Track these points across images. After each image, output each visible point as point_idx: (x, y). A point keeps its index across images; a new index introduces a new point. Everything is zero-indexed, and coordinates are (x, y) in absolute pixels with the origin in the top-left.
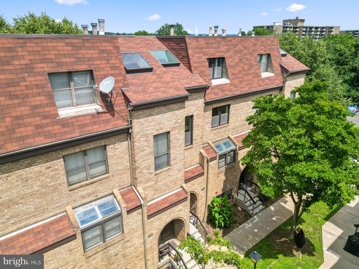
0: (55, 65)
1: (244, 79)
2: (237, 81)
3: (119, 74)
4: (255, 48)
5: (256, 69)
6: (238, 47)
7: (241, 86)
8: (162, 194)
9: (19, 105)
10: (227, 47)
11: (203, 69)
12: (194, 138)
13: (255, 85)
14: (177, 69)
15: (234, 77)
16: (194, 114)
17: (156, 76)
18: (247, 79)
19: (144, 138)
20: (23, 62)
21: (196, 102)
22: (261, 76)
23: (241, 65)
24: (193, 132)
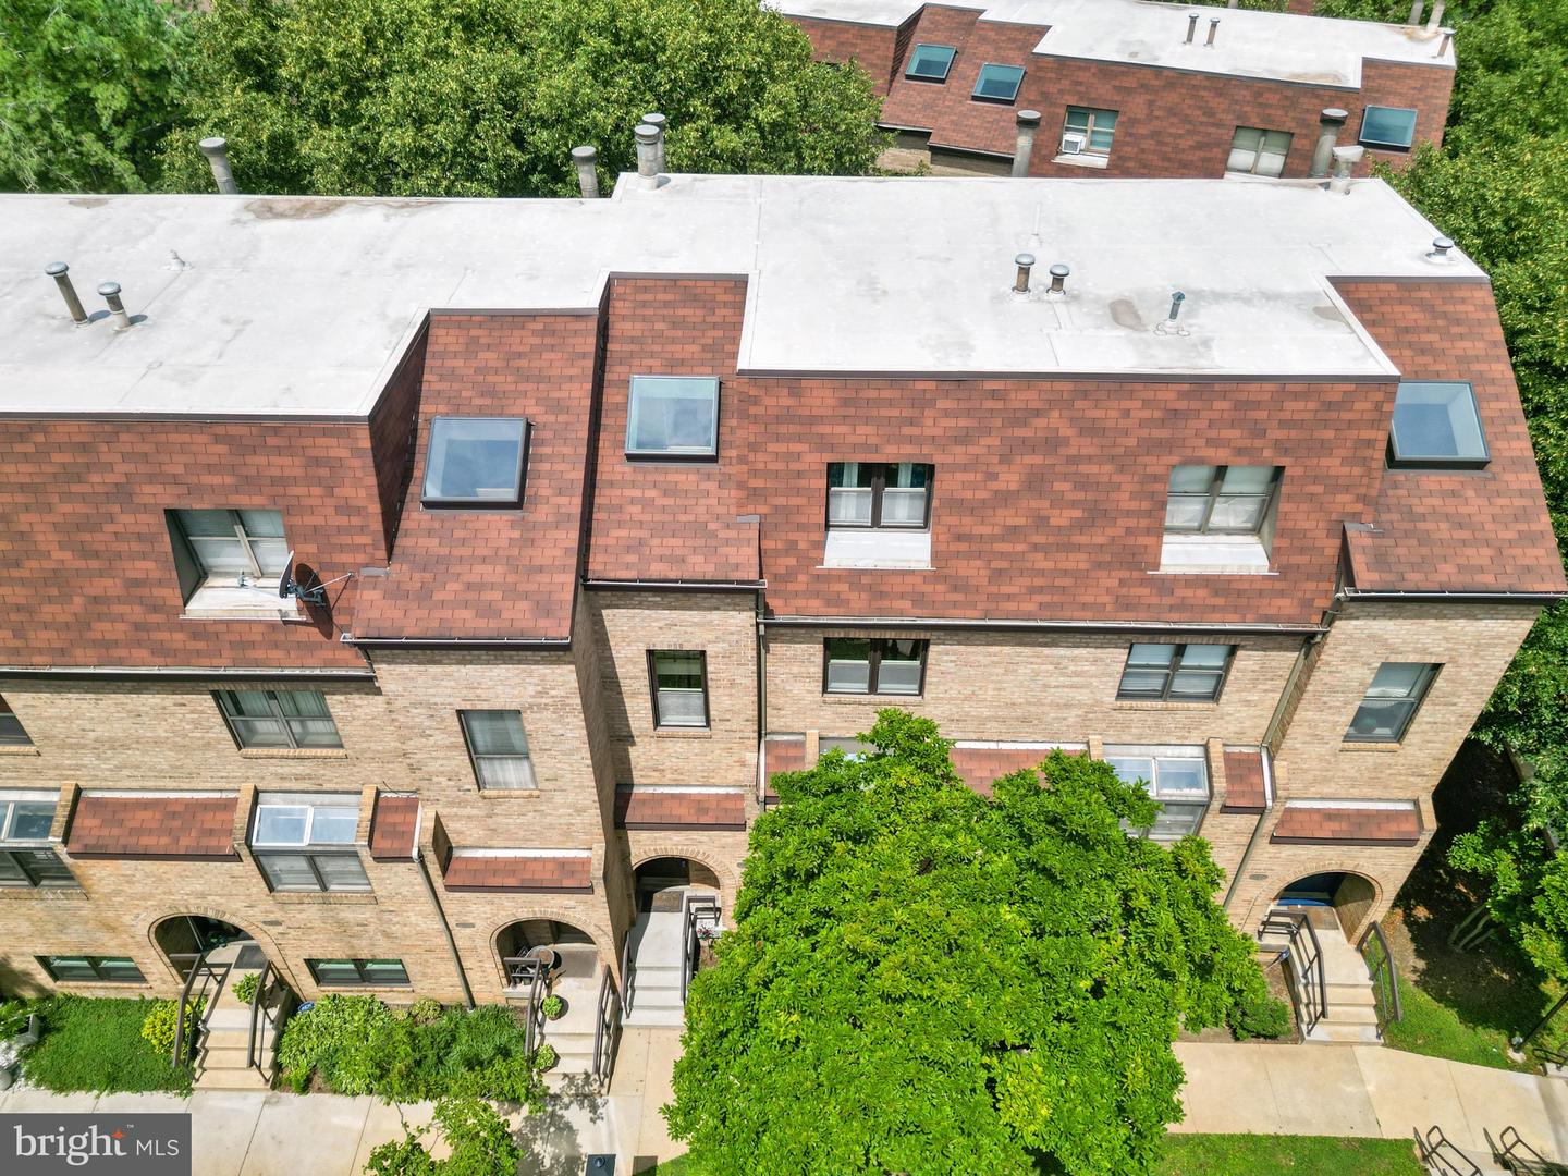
0: (184, 490)
1: (1029, 565)
2: (972, 570)
3: (362, 530)
4: (1164, 433)
5: (1129, 531)
6: (1041, 422)
7: (994, 589)
8: (518, 843)
9: (101, 574)
10: (963, 423)
11: (795, 501)
12: (713, 713)
13: (1090, 599)
14: (692, 477)
15: (963, 547)
16: (710, 650)
17: (516, 534)
18: (1048, 565)
19: (423, 711)
20: (111, 478)
21: (715, 616)
22: (1157, 566)
23: (1034, 504)
24: (712, 698)
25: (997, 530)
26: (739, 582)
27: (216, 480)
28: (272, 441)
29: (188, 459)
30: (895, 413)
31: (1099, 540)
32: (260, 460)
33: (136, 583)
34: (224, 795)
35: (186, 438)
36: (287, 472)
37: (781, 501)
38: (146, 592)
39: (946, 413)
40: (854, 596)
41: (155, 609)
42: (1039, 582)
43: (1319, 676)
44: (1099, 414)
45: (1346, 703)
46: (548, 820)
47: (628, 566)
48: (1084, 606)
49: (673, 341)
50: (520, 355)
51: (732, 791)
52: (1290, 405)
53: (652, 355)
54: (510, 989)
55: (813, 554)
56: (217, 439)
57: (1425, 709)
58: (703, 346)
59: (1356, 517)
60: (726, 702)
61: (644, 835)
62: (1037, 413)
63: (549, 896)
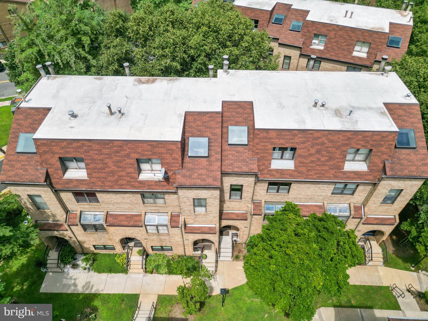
0: (141, 155)
1: (315, 168)
2: (303, 169)
3: (177, 163)
4: (347, 142)
5: (338, 162)
6: (320, 140)
7: (307, 173)
8: (200, 223)
9: (121, 171)
10: (303, 139)
11: (265, 155)
12: (243, 197)
13: (328, 175)
14: (242, 149)
15: (301, 165)
16: (244, 185)
17: (208, 163)
18: (320, 169)
19: (186, 198)
20: (126, 152)
21: (246, 179)
22: (343, 169)
23: (318, 156)
24: (243, 194)
25: (309, 161)
26: (253, 173)
27: (148, 153)
28: (160, 145)
29: (142, 149)
30: (289, 137)
31: (331, 163)
32: (157, 149)
33: (129, 173)
34: (138, 213)
35: (142, 145)
36: (163, 152)
37: (262, 155)
38: (131, 175)
39: (300, 137)
40: (277, 174)
41: (132, 178)
42: (317, 172)
43: (376, 191)
44: (333, 138)
45: (382, 197)
46: (208, 219)
47: (230, 169)
48: (327, 177)
49: (237, 117)
50: (205, 122)
51: (244, 212)
52: (375, 137)
53: (232, 120)
54: (194, 253)
55: (268, 166)
56: (149, 145)
57: (399, 199)
58: (243, 118)
59: (387, 160)
60: (246, 195)
61: (225, 221)
62: (320, 138)
63: (206, 234)
